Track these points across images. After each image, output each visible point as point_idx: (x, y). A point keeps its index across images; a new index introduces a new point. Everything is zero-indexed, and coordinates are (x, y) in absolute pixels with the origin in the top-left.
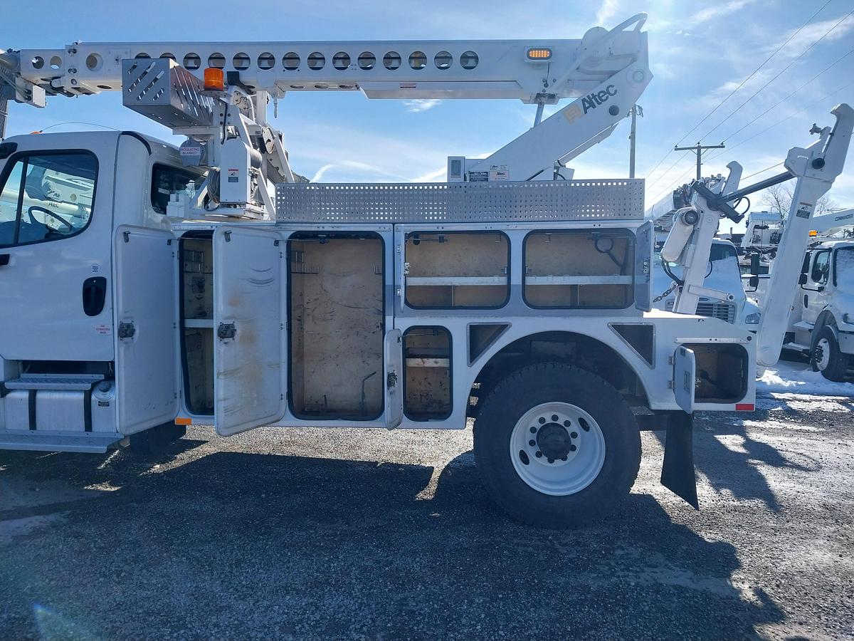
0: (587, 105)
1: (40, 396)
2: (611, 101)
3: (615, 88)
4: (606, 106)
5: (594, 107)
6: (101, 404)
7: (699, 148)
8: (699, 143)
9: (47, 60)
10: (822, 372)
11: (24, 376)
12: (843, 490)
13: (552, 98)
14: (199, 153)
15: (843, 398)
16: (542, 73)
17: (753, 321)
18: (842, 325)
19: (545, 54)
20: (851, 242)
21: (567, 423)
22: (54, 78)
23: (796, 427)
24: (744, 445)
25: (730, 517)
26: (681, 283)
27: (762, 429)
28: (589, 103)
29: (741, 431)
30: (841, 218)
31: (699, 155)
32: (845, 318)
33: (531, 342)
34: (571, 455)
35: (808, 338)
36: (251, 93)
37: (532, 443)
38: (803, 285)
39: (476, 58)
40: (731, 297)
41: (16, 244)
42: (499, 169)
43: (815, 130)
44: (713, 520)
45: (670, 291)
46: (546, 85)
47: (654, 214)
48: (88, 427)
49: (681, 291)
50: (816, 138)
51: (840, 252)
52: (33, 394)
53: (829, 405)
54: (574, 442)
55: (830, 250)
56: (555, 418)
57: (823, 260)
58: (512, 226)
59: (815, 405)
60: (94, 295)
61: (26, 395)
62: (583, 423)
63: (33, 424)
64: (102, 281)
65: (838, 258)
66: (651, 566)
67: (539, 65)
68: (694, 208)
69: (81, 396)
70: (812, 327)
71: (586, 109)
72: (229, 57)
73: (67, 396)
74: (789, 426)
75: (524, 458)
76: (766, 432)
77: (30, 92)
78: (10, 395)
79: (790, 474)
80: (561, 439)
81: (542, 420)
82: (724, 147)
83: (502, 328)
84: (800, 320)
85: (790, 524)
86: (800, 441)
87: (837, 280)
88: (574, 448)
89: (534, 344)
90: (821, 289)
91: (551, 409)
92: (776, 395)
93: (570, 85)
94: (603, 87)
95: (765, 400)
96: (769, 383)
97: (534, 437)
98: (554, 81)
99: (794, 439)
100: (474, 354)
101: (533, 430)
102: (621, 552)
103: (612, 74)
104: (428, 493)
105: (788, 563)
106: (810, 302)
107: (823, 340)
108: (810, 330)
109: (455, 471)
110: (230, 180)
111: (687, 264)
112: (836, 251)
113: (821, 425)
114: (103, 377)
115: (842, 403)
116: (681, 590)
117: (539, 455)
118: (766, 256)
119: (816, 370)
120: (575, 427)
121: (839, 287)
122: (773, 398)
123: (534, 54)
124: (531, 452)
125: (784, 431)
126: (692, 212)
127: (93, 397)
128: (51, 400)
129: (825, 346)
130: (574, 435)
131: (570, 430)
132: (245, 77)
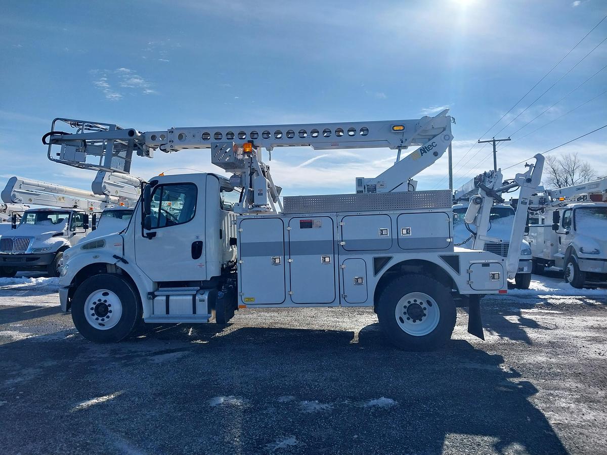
0: (423, 152)
1: (171, 298)
2: (434, 150)
3: (435, 144)
4: (432, 152)
5: (426, 153)
6: (200, 301)
7: (494, 141)
8: (494, 138)
9: (158, 136)
10: (570, 283)
11: (160, 289)
12: (562, 336)
13: (405, 147)
14: (239, 181)
15: (580, 297)
16: (400, 137)
17: (526, 254)
18: (579, 254)
19: (401, 128)
20: (583, 204)
21: (421, 303)
22: (161, 145)
23: (546, 311)
24: (519, 320)
25: (502, 346)
26: (475, 234)
27: (527, 313)
28: (423, 151)
29: (519, 314)
30: (579, 189)
31: (494, 145)
32: (581, 250)
33: (401, 265)
34: (424, 318)
35: (562, 263)
36: (256, 149)
37: (405, 313)
38: (557, 231)
39: (367, 130)
40: (501, 241)
41: (158, 227)
42: (381, 183)
43: (527, 165)
44: (493, 347)
45: (470, 238)
46: (402, 142)
47: (464, 190)
48: (194, 312)
49: (475, 238)
50: (528, 168)
51: (577, 210)
52: (168, 297)
53: (569, 300)
54: (425, 312)
55: (571, 209)
56: (415, 301)
57: (568, 214)
58: (392, 212)
59: (562, 301)
60: (197, 250)
61: (164, 298)
62: (429, 303)
63: (168, 312)
64: (201, 243)
65: (576, 214)
66: (461, 363)
67: (398, 133)
68: (480, 195)
69: (191, 298)
70: (564, 256)
71: (422, 154)
72: (248, 132)
73: (184, 298)
74: (543, 311)
75: (402, 321)
76: (529, 314)
77: (148, 151)
78: (156, 298)
79: (537, 331)
80: (419, 310)
81: (409, 302)
82: (510, 140)
83: (389, 259)
84: (557, 252)
85: (530, 348)
86: (547, 318)
87: (576, 228)
88: (425, 315)
89: (403, 267)
90: (567, 233)
91: (413, 296)
92: (541, 296)
93: (415, 142)
94: (430, 143)
95: (533, 299)
96: (537, 290)
97: (406, 310)
98: (406, 140)
99: (544, 317)
100: (376, 272)
101: (405, 307)
102: (449, 359)
103: (434, 136)
104: (356, 340)
105: (525, 361)
106: (562, 240)
107: (570, 263)
108: (563, 258)
109: (365, 334)
110: (259, 194)
111: (478, 225)
112: (575, 210)
113: (561, 310)
114: (199, 288)
115: (580, 299)
116: (475, 369)
117: (408, 319)
118: (538, 212)
119: (567, 282)
120: (425, 305)
121: (578, 231)
122: (539, 298)
123: (396, 128)
124: (405, 317)
125: (539, 313)
126: (479, 198)
127: (197, 298)
128: (176, 299)
129: (571, 267)
130: (425, 309)
131: (423, 306)
132: (256, 142)
